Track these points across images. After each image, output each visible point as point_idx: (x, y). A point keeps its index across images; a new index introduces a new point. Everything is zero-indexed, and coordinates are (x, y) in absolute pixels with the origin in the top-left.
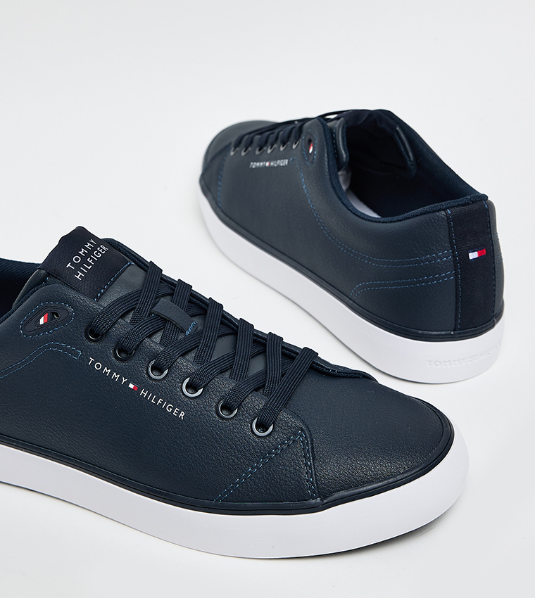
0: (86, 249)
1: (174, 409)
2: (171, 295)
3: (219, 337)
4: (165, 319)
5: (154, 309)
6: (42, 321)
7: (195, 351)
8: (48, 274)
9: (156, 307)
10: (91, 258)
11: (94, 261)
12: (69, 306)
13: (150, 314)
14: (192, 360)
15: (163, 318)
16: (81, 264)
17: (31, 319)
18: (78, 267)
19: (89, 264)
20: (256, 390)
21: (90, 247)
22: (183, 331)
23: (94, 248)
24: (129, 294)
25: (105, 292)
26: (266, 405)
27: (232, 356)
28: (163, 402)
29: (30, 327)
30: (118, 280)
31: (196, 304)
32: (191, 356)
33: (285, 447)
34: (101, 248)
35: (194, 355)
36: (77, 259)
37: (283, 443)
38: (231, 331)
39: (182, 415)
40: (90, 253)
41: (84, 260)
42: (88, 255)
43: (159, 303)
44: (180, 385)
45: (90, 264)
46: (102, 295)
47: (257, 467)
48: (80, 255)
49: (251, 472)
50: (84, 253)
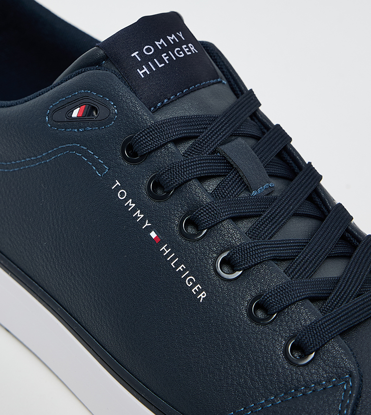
0: (167, 41)
1: (195, 284)
2: (257, 138)
3: (296, 215)
4: (232, 165)
5: (222, 148)
6: (75, 113)
7: (254, 220)
8: (106, 58)
9: (226, 146)
10: (168, 55)
11: (170, 59)
12: (114, 105)
13: (214, 152)
14: (245, 230)
15: (229, 163)
16: (151, 58)
17: (63, 107)
18: (146, 60)
19: (161, 61)
20: (313, 299)
21: (174, 40)
22: (248, 189)
23: (179, 44)
24: (198, 117)
25: (168, 104)
26: (316, 322)
27: (302, 245)
28: (185, 271)
29: (60, 116)
30: (192, 94)
31: (288, 164)
32: (245, 225)
33: (320, 389)
34: (188, 47)
35: (250, 225)
36: (149, 50)
37: (319, 383)
38: (317, 214)
39: (203, 295)
40: (171, 47)
41: (158, 54)
42: (164, 50)
43: (233, 143)
44: (215, 255)
45: (164, 62)
46: (163, 105)
47: (273, 402)
48: (155, 46)
49: (262, 406)
50: (162, 45)
